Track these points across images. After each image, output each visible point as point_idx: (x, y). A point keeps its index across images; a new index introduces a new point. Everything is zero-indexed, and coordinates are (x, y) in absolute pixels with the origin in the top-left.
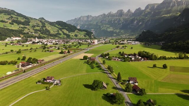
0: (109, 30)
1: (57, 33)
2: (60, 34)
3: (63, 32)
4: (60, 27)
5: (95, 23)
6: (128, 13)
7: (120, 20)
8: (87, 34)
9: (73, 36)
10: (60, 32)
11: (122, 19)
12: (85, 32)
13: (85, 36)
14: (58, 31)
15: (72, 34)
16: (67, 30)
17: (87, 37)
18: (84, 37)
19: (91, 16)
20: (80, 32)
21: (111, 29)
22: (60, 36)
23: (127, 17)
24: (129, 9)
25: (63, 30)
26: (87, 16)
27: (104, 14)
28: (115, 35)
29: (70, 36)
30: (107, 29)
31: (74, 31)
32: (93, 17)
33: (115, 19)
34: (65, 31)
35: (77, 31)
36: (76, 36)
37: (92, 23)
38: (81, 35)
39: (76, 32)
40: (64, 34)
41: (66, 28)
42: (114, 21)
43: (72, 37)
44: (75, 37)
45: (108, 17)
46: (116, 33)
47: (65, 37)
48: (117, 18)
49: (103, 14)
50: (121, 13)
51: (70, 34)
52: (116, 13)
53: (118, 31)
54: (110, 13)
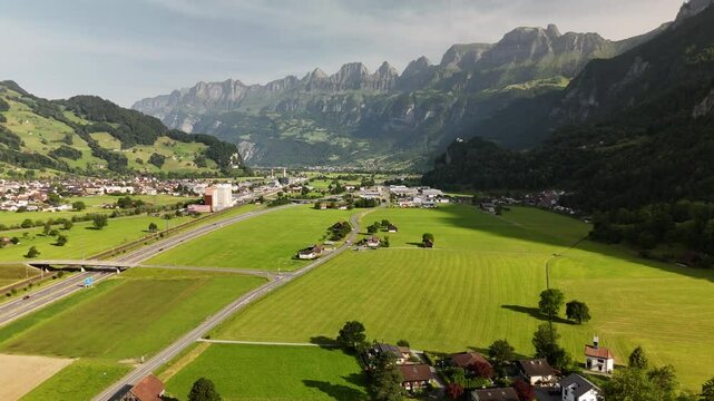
0: (312, 138)
1: (57, 146)
2: (76, 155)
3: (94, 146)
4: (84, 122)
5: (255, 113)
6: (382, 77)
7: (351, 102)
8: (209, 155)
9: (139, 161)
10: (80, 144)
11: (361, 99)
12: (204, 147)
13: (199, 162)
14: (68, 139)
15: (138, 155)
16: (115, 134)
17: (211, 166)
18: (194, 168)
19: (241, 85)
20: (179, 144)
21: (318, 136)
22: (72, 164)
23: (378, 92)
24: (385, 63)
25: (94, 136)
26: (222, 84)
27: (292, 78)
28: (335, 158)
29: (125, 161)
30: (305, 136)
31: (149, 142)
32: (249, 88)
33: (333, 97)
34: (106, 141)
35: (166, 139)
36: (157, 160)
37: (242, 110)
38: (182, 159)
39: (159, 147)
40: (98, 152)
41: (115, 126)
42: (331, 105)
43: (138, 167)
44: (151, 169)
45: (308, 88)
46: (337, 150)
47: (102, 165)
48: (342, 92)
49: (287, 78)
50: (354, 75)
51: (128, 152)
52: (337, 75)
53: (345, 142)
54: (314, 73)
